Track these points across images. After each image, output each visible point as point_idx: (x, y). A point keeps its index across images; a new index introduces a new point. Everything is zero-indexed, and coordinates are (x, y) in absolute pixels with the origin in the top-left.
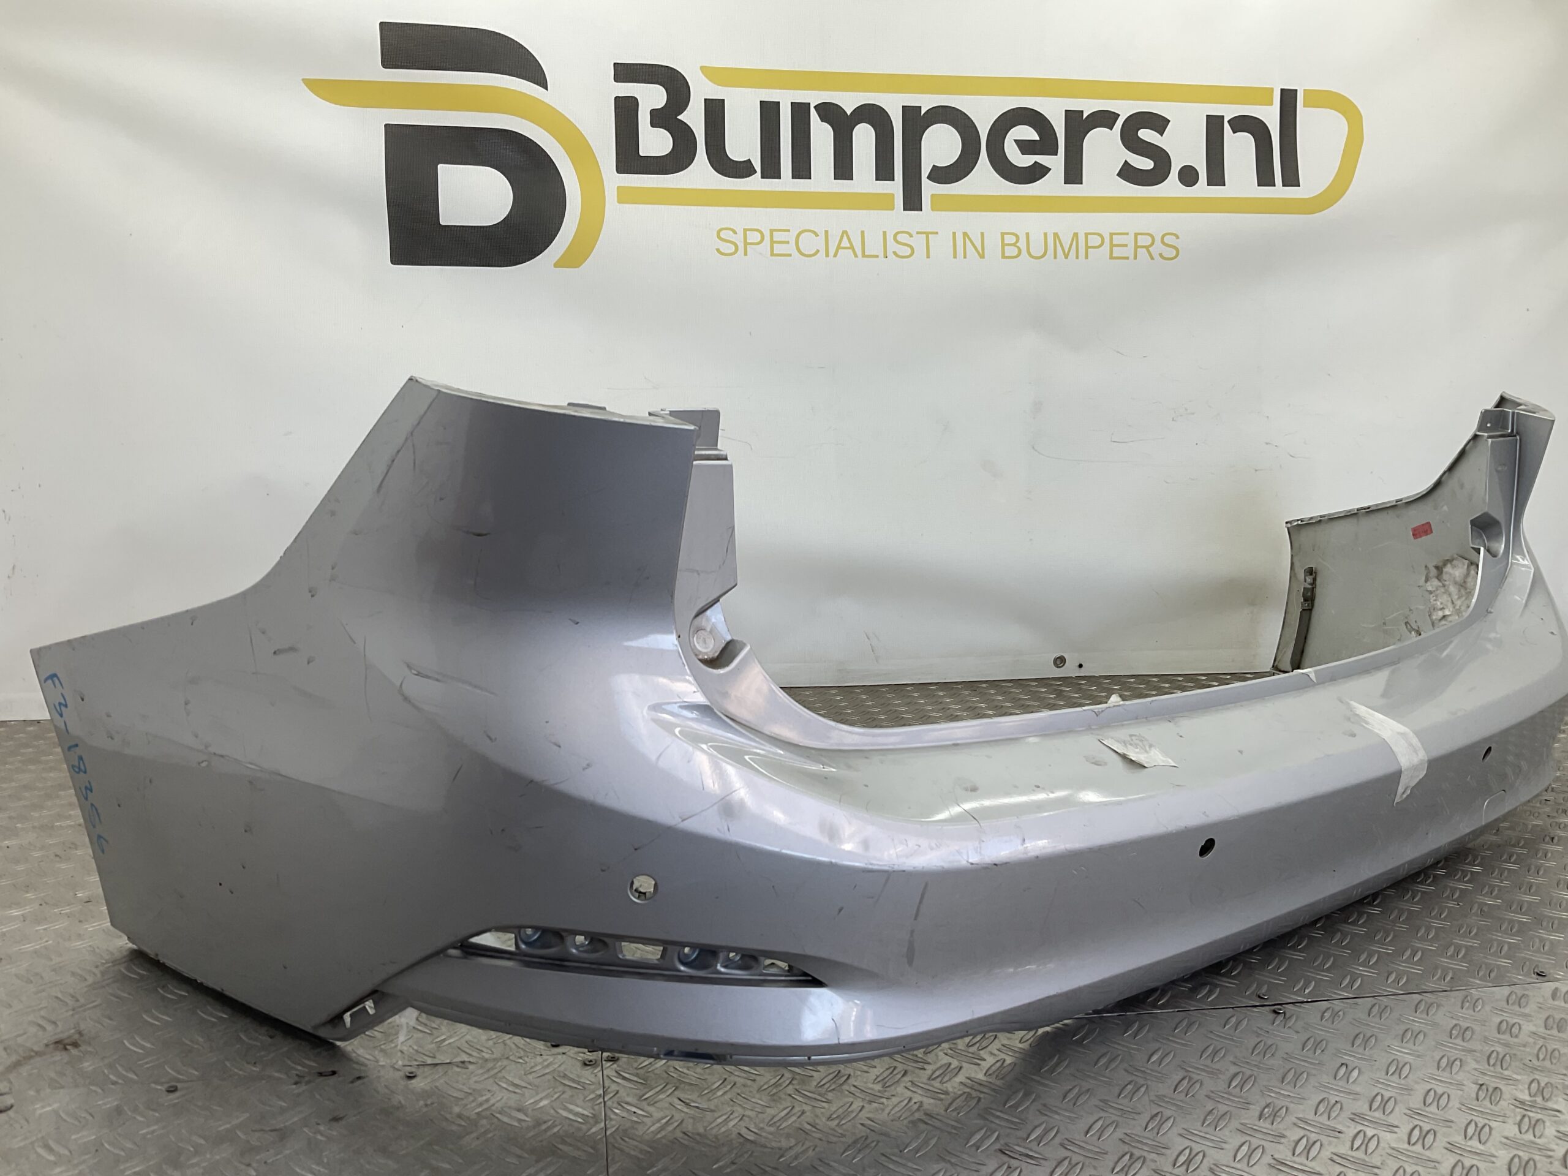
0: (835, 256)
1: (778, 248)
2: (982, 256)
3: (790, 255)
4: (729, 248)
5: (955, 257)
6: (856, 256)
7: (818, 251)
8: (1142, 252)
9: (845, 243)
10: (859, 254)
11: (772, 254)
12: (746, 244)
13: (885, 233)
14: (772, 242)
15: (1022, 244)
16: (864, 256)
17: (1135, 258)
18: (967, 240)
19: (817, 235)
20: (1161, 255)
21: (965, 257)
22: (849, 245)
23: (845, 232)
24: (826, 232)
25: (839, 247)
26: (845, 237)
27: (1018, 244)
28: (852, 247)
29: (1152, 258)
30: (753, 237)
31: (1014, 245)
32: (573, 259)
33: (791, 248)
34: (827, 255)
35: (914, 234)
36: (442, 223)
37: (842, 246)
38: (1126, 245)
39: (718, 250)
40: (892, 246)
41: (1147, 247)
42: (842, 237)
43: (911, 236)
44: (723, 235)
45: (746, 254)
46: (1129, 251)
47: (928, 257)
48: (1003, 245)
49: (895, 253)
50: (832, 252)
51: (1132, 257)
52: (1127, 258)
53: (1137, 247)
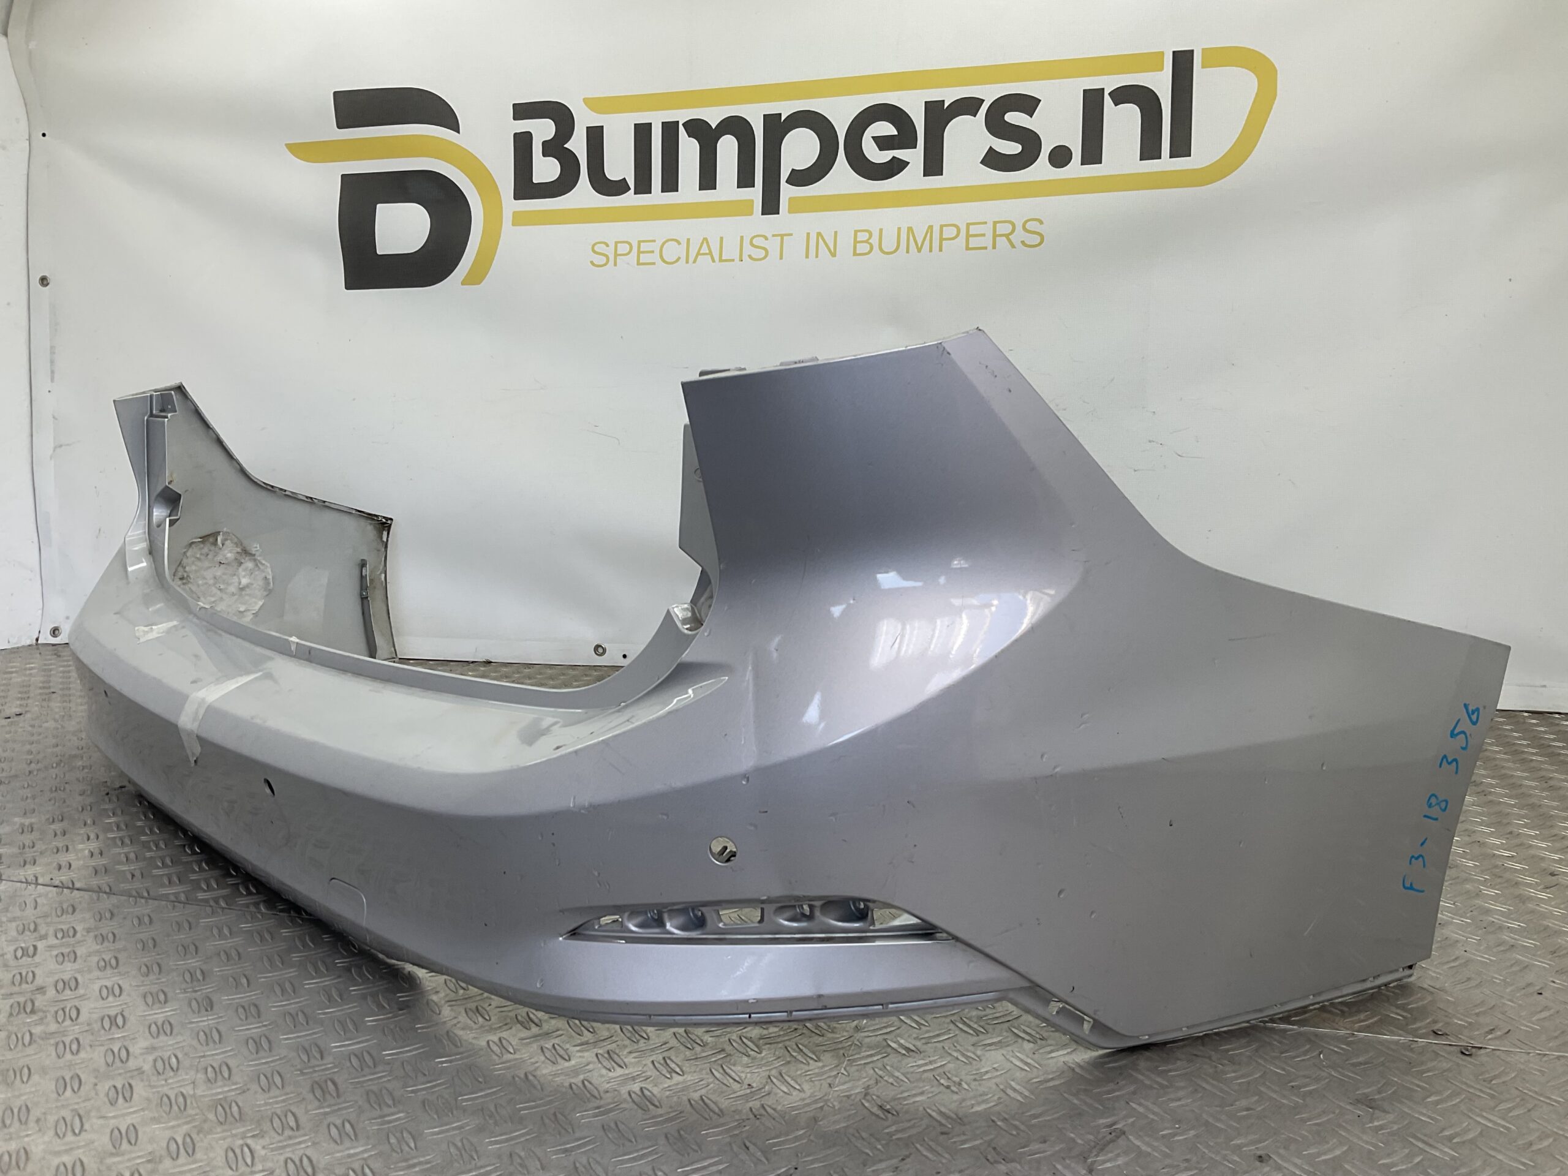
0: (694, 262)
1: (644, 258)
2: (834, 255)
3: (654, 264)
4: (603, 260)
5: (807, 257)
6: (714, 261)
7: (679, 258)
8: (1002, 242)
9: (705, 250)
10: (717, 258)
11: (639, 264)
12: (616, 255)
13: (742, 238)
14: (639, 252)
15: (875, 241)
16: (721, 260)
17: (994, 247)
18: (820, 240)
19: (679, 243)
20: (1023, 242)
21: (817, 257)
22: (708, 252)
23: (705, 239)
24: (688, 240)
25: (698, 254)
26: (705, 244)
27: (870, 241)
28: (710, 253)
29: (1013, 246)
30: (623, 249)
31: (866, 242)
32: (475, 277)
33: (655, 257)
34: (687, 262)
35: (769, 236)
36: (378, 253)
37: (701, 252)
38: (984, 235)
39: (592, 262)
40: (748, 249)
41: (1007, 236)
42: (702, 243)
43: (766, 239)
44: (596, 248)
45: (615, 265)
46: (987, 241)
47: (781, 258)
48: (856, 242)
49: (750, 256)
50: (691, 260)
51: (990, 247)
52: (986, 248)
53: (995, 236)
